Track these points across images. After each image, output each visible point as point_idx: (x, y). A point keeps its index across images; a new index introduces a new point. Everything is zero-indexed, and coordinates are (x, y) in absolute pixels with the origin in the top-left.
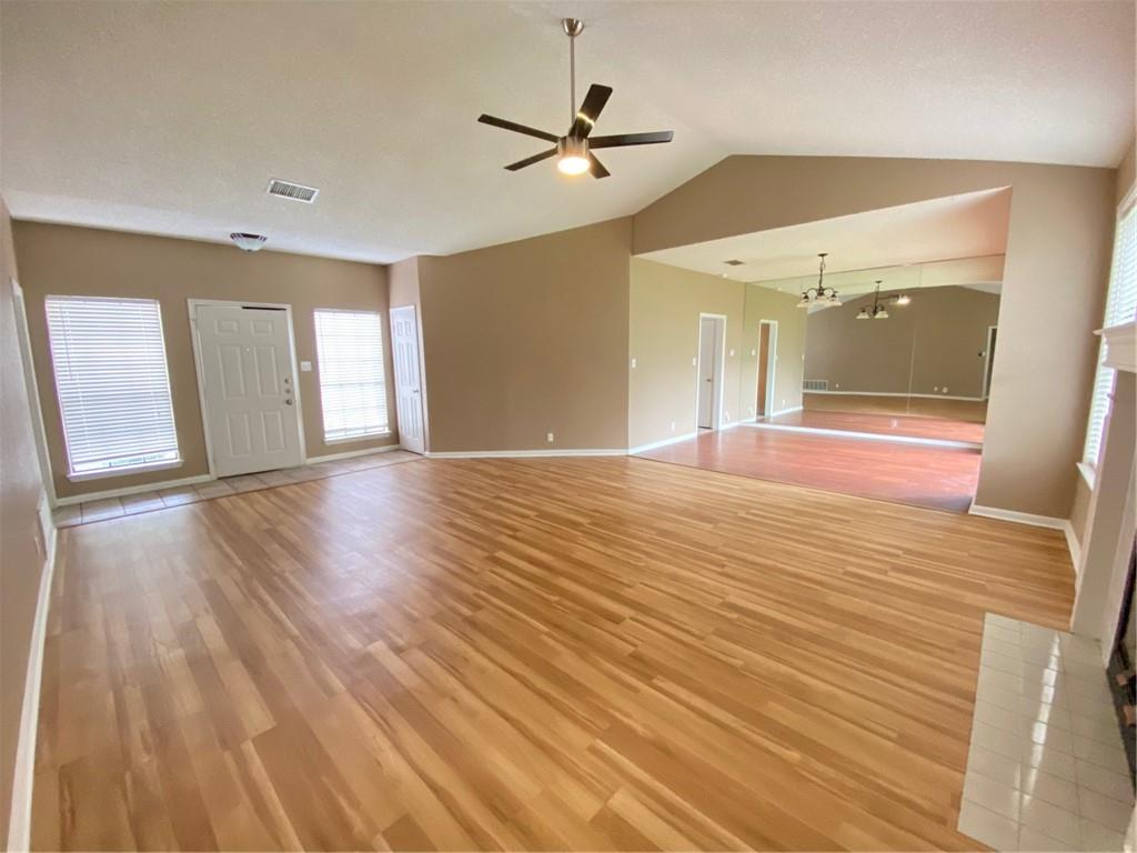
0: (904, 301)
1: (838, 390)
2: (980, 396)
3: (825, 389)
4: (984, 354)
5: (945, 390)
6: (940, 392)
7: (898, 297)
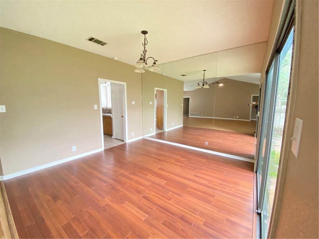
0: (221, 85)
1: (202, 116)
2: (249, 119)
3: (198, 116)
4: (250, 105)
5: (237, 117)
6: (236, 118)
7: (219, 83)
